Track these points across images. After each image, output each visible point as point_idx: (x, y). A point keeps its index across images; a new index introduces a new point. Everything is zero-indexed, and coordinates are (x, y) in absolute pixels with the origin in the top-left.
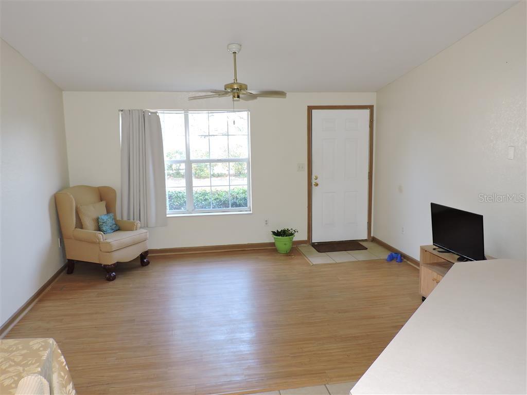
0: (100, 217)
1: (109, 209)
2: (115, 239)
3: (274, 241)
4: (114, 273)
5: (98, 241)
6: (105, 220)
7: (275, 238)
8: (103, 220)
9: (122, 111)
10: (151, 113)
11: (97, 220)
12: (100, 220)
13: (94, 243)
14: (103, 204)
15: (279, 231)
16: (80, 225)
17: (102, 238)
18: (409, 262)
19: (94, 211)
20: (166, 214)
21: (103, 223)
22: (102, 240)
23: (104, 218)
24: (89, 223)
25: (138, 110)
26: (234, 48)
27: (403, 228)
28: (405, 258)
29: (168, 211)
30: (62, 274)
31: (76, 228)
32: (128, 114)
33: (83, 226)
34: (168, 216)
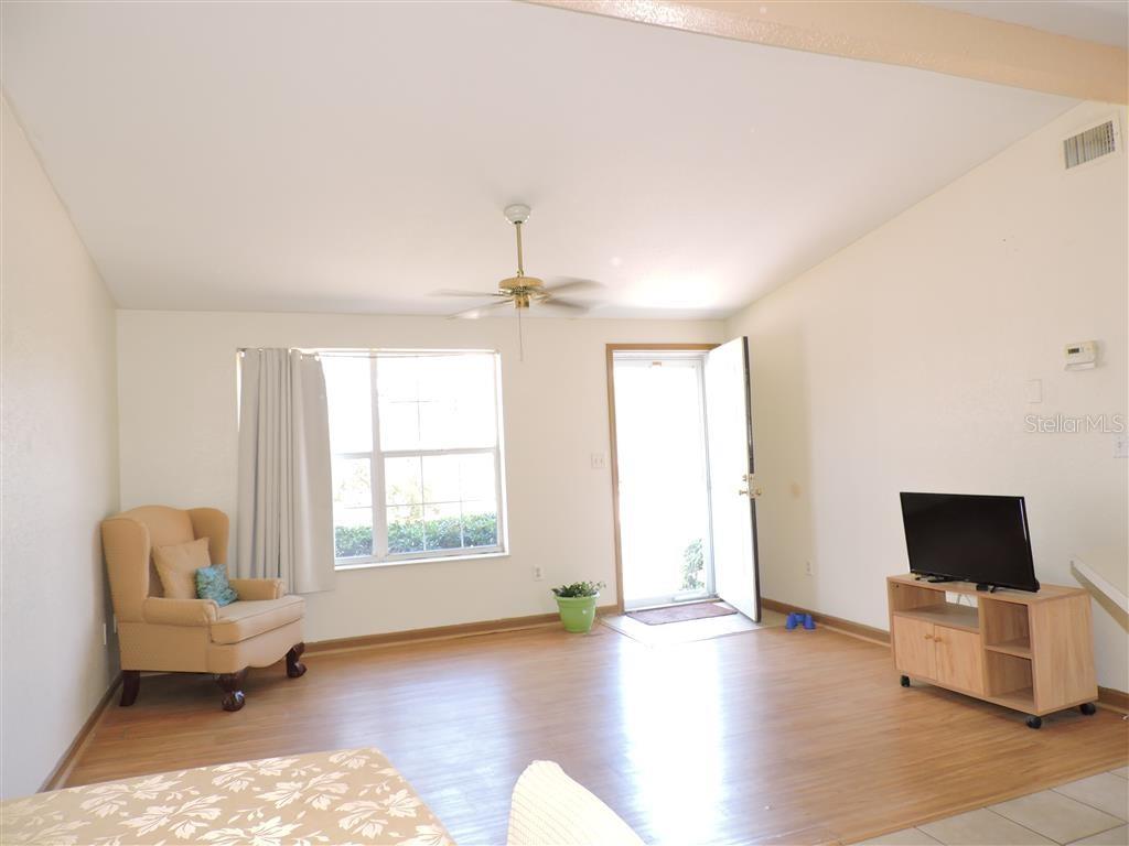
0: (201, 571)
1: (215, 557)
2: (244, 616)
3: (558, 611)
4: (240, 693)
5: (206, 619)
6: (212, 579)
7: (559, 602)
8: (208, 578)
9: (243, 350)
10: (304, 355)
11: (195, 577)
12: (200, 578)
13: (199, 625)
14: (203, 545)
15: (568, 587)
16: (158, 588)
17: (214, 612)
18: (828, 627)
19: (185, 559)
20: (333, 566)
21: (208, 584)
22: (215, 619)
23: (210, 573)
24: (178, 584)
25: (279, 350)
26: (517, 213)
27: (808, 564)
28: (818, 621)
29: (337, 560)
30: (108, 707)
31: (149, 595)
32: (256, 359)
33: (166, 592)
34: (337, 568)
